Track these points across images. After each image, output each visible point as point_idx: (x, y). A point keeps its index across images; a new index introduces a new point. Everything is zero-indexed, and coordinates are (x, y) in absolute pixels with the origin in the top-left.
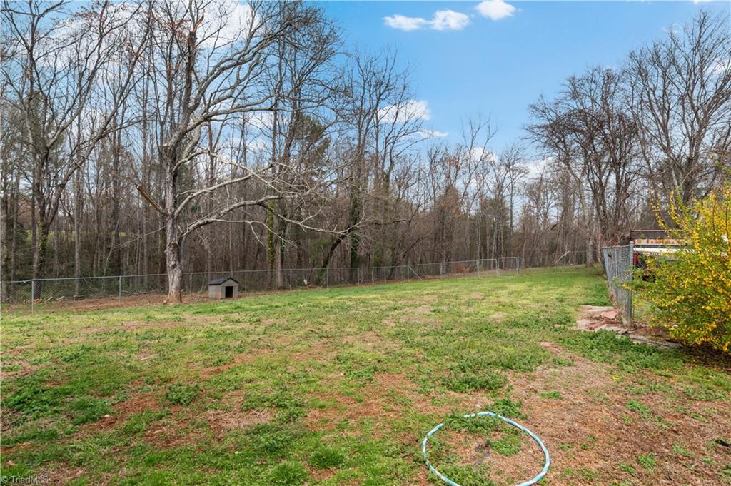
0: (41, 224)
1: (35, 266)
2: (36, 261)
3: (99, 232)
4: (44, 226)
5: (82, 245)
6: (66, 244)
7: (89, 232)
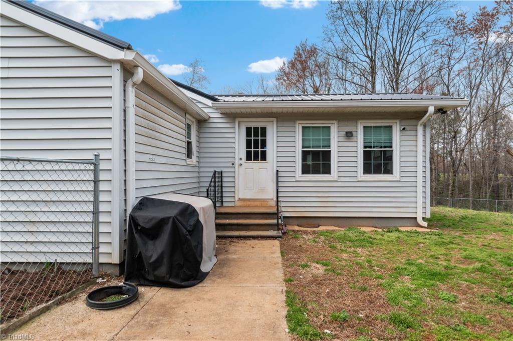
0: (453, 171)
1: (450, 192)
2: (450, 190)
3: (484, 174)
4: (454, 172)
5: (473, 183)
6: (462, 182)
7: (477, 175)
